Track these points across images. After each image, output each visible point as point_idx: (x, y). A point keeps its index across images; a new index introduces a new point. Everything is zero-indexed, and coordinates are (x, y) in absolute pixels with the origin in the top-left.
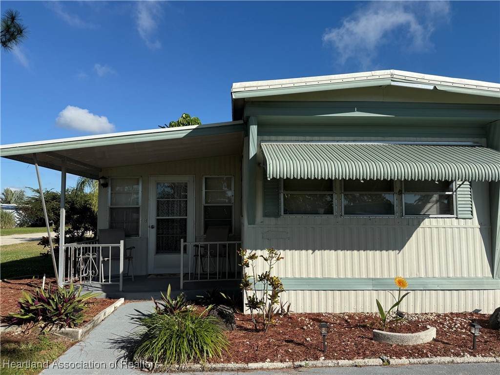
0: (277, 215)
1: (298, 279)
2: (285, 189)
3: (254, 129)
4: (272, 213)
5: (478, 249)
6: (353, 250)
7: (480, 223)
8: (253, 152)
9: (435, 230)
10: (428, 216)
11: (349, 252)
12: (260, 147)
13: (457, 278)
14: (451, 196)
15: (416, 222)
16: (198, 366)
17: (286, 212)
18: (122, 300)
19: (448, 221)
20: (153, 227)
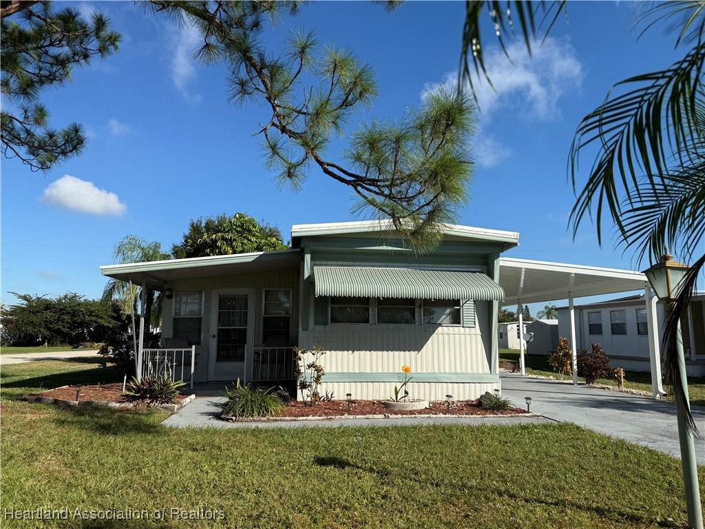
0: (325, 324)
1: (340, 373)
2: (332, 303)
3: (308, 257)
4: (321, 321)
5: (479, 352)
6: (383, 350)
7: (481, 332)
8: (307, 274)
9: (446, 336)
10: (440, 325)
11: (380, 352)
12: (312, 269)
13: (463, 374)
14: (459, 309)
15: (432, 330)
16: (265, 418)
17: (333, 321)
18: (193, 396)
19: (457, 329)
20: (214, 336)
